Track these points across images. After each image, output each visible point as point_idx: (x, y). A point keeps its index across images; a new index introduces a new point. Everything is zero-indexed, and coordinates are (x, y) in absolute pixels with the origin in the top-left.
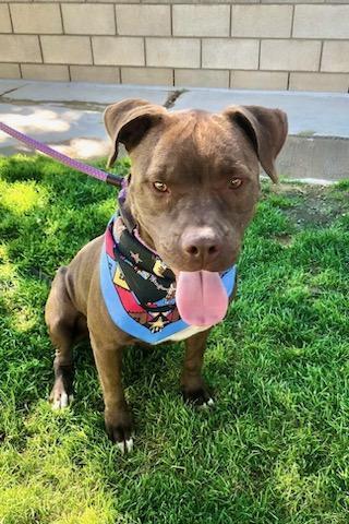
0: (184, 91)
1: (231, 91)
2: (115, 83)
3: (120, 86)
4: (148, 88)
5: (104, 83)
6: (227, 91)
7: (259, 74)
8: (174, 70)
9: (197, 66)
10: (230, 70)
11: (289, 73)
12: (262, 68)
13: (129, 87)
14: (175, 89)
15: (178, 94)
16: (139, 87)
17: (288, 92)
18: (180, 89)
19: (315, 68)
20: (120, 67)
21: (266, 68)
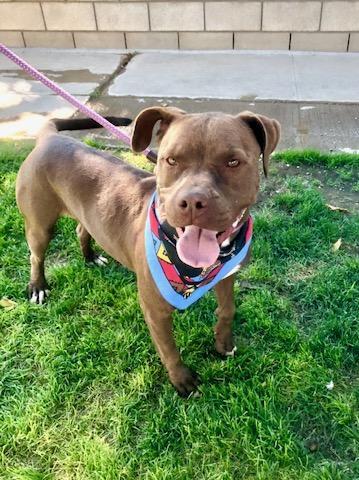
0: (136, 54)
1: (181, 52)
2: (69, 48)
3: (74, 51)
4: (101, 52)
5: (58, 48)
6: (177, 52)
7: (205, 35)
8: (125, 33)
9: (147, 29)
10: (178, 32)
11: (234, 33)
12: (208, 29)
13: (83, 51)
14: (127, 52)
15: (130, 57)
16: (92, 51)
17: (234, 52)
18: (132, 51)
19: (257, 28)
20: (73, 32)
21: (212, 29)
